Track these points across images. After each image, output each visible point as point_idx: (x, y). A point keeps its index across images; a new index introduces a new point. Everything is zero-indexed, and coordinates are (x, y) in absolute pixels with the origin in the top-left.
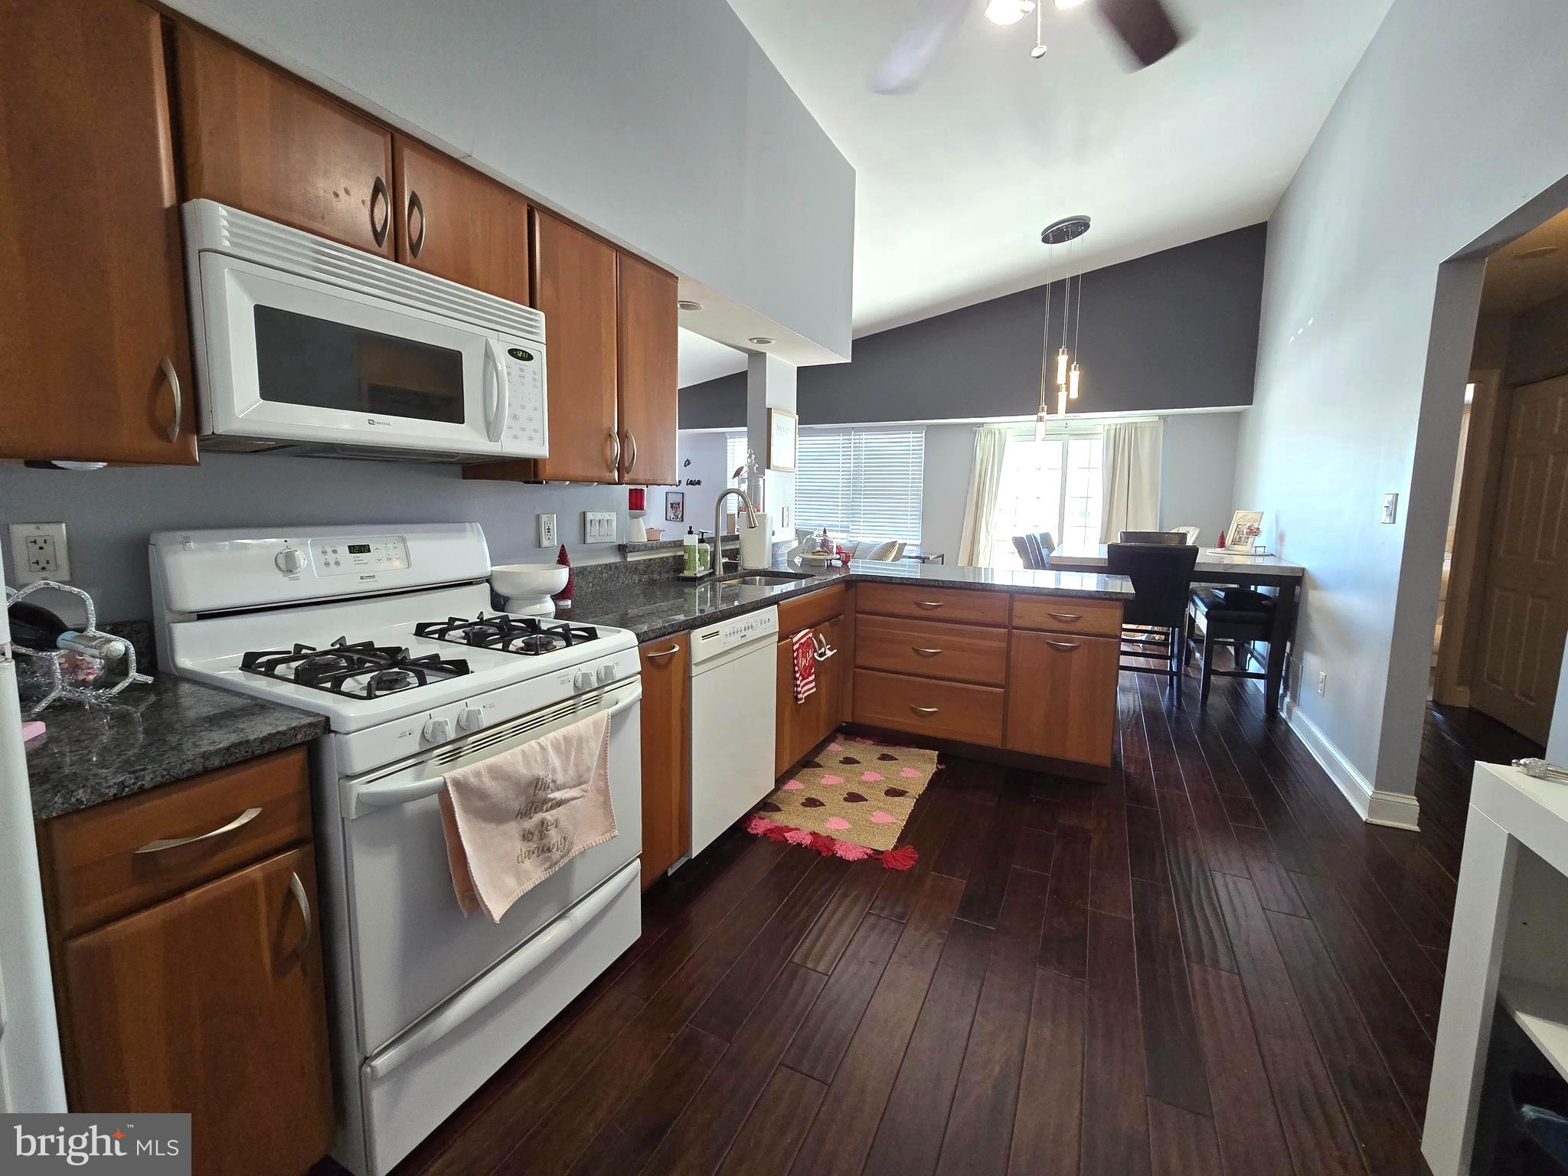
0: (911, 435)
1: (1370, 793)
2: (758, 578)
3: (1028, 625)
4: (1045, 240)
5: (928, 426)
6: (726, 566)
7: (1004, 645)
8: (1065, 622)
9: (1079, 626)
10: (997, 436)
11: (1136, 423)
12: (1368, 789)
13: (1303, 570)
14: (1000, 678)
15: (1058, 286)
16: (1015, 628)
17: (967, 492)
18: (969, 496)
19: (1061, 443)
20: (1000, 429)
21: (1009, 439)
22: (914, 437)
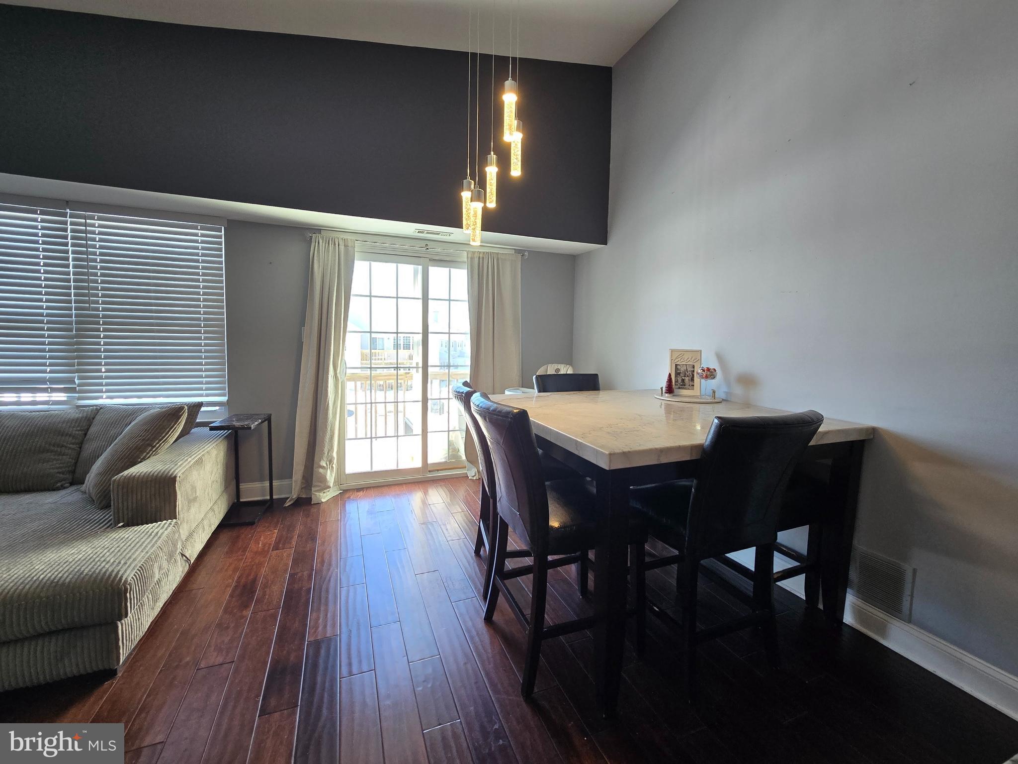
0: (199, 232)
10: (342, 248)
11: (498, 254)
17: (303, 323)
18: (306, 330)
19: (420, 267)
20: (345, 240)
21: (356, 254)
22: (203, 235)
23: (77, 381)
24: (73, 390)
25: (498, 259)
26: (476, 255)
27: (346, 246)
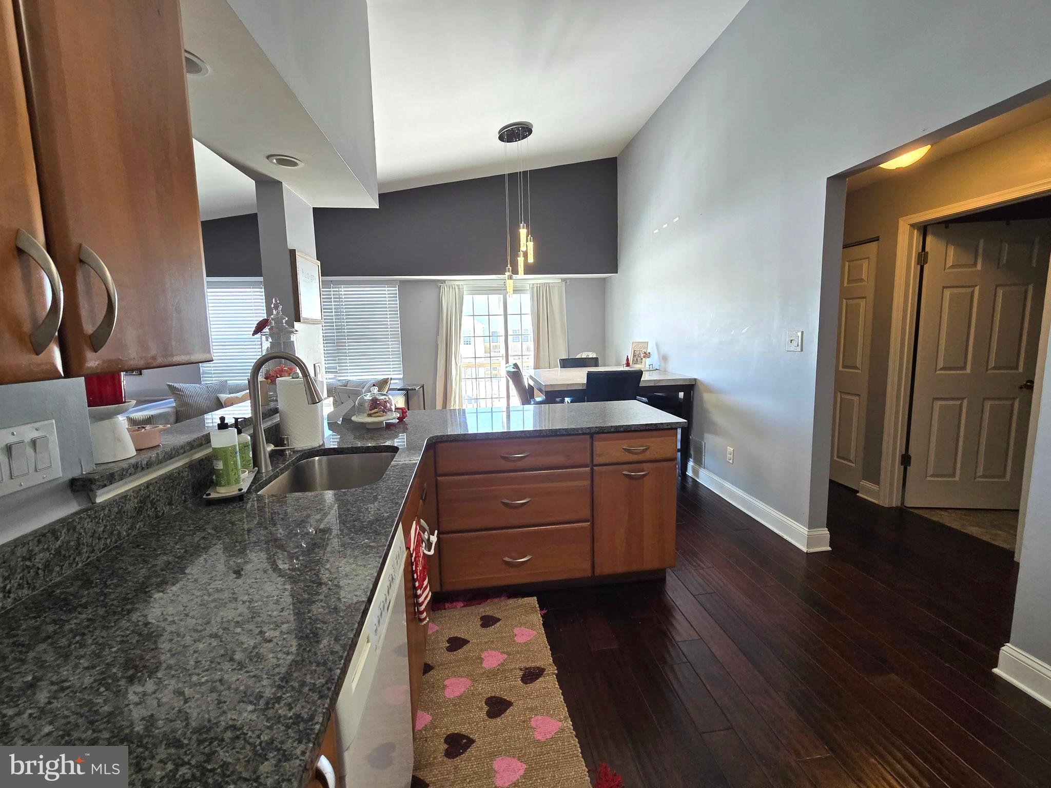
0: (386, 289)
1: (806, 533)
2: (317, 458)
3: (608, 461)
4: (501, 138)
5: (402, 282)
6: (273, 454)
7: (587, 483)
8: (636, 454)
9: (648, 455)
10: (457, 290)
11: (549, 283)
12: (804, 530)
13: (695, 380)
14: (586, 513)
15: (513, 176)
16: (596, 465)
17: (438, 334)
18: (439, 337)
19: (502, 296)
20: (458, 285)
21: (465, 293)
22: (388, 290)
23: (338, 368)
24: (336, 372)
25: (549, 287)
26: (535, 286)
27: (459, 288)
